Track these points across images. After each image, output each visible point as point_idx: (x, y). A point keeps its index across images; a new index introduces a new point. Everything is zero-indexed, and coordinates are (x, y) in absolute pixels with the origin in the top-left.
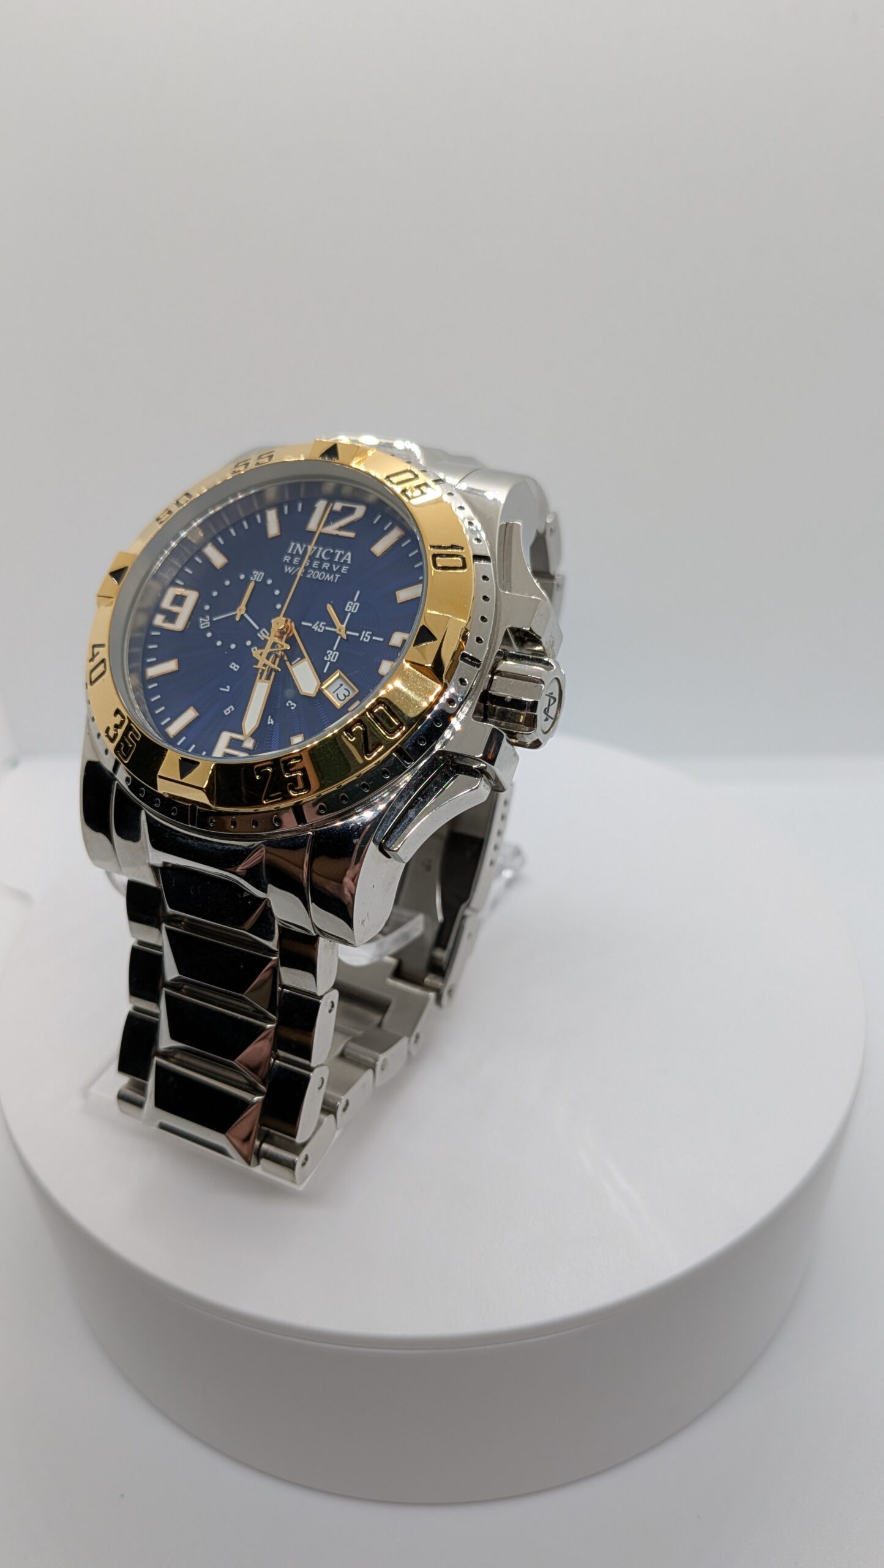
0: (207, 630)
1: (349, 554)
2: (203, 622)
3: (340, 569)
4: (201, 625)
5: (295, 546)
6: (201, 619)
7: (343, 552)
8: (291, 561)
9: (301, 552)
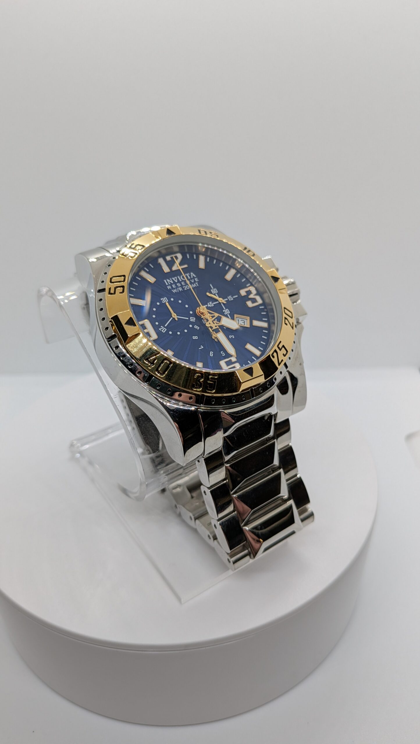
0: (167, 332)
1: (192, 273)
2: (162, 330)
3: (194, 280)
4: (162, 331)
5: (167, 281)
6: (160, 329)
7: (189, 274)
8: (172, 287)
9: (172, 282)
